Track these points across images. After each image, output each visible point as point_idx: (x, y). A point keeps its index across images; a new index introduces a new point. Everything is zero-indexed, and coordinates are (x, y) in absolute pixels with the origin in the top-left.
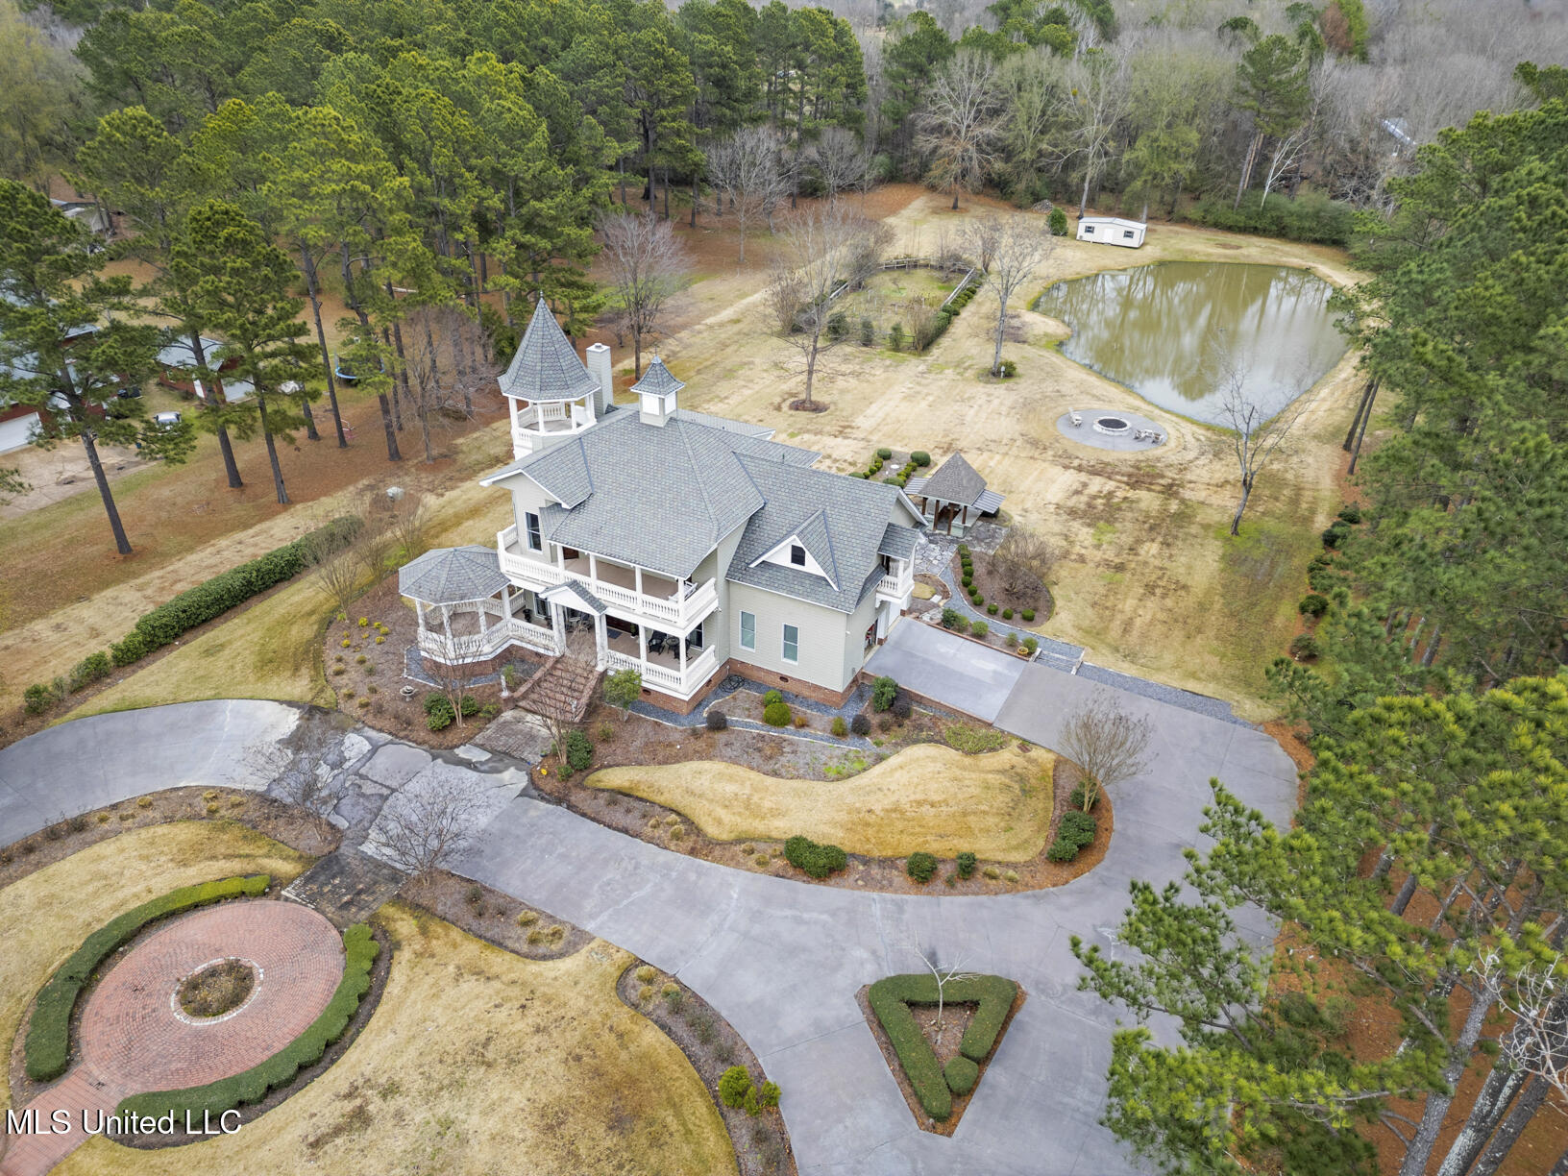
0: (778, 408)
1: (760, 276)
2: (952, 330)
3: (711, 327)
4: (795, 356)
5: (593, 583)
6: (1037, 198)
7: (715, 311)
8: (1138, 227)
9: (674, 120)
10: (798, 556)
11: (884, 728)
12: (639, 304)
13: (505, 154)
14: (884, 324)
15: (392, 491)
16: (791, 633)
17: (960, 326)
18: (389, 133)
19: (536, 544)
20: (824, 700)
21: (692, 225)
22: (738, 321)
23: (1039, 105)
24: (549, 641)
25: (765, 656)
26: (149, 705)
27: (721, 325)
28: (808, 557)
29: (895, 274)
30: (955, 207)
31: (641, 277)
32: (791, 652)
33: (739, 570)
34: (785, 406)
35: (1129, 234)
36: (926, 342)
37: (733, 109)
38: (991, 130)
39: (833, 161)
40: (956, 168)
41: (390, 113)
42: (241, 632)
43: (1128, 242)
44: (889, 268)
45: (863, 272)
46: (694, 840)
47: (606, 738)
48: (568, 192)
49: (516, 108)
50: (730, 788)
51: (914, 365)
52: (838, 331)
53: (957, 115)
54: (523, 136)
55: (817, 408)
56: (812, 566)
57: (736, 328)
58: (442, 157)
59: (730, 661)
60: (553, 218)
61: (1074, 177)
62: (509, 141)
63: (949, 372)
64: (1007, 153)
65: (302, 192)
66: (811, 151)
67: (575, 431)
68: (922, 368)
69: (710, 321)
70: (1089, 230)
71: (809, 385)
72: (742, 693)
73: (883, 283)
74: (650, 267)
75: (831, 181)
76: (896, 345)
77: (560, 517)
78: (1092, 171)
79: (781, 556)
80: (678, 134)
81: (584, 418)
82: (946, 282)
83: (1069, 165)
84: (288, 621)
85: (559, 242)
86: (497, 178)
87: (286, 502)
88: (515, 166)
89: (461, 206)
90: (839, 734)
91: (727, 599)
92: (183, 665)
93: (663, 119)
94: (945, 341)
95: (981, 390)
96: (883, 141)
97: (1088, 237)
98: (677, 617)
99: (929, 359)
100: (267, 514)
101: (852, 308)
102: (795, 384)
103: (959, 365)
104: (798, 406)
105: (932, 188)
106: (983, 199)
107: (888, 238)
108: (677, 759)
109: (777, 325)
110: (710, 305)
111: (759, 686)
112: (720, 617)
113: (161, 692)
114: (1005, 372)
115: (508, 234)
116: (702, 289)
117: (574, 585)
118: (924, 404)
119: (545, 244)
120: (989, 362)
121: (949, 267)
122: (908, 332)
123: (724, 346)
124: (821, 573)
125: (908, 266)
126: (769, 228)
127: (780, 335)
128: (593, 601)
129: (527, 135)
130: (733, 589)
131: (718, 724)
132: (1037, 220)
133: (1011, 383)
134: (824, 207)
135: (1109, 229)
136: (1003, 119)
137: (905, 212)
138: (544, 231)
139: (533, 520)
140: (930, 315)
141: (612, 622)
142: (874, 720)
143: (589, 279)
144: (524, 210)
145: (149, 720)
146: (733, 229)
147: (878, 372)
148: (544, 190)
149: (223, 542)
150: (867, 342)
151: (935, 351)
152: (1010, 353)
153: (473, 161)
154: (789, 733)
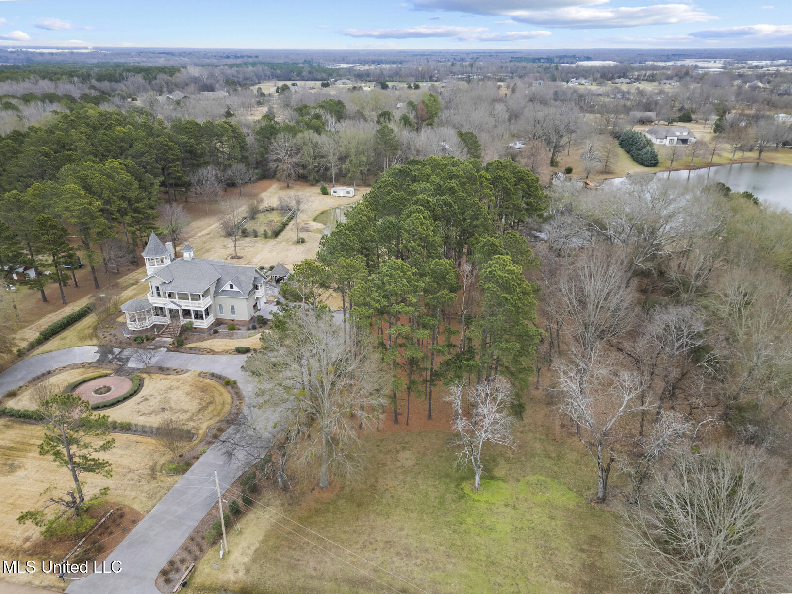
0: (226, 259)
1: (215, 218)
2: (285, 230)
3: (199, 237)
4: (230, 242)
5: (177, 301)
6: (318, 181)
7: (200, 232)
8: (351, 190)
9: (175, 167)
10: (231, 287)
11: (261, 327)
12: (174, 231)
13: (125, 191)
14: (261, 230)
15: (102, 295)
16: (233, 307)
17: (288, 228)
18: (88, 188)
19: (159, 295)
20: (243, 323)
21: (186, 202)
22: (209, 234)
23: (311, 150)
24: (166, 320)
25: (227, 315)
26: (51, 351)
27: (203, 236)
28: (234, 286)
29: (266, 213)
30: (288, 187)
31: (174, 223)
32: (233, 313)
33: (216, 292)
34: (228, 258)
35: (348, 192)
36: (276, 234)
37: (197, 160)
38: (295, 159)
39: (238, 175)
40: (286, 173)
41: (86, 182)
42: (70, 334)
43: (348, 195)
44: (263, 211)
45: (254, 214)
46: (212, 352)
47: (186, 339)
48: (147, 199)
49: (126, 177)
50: (221, 343)
51: (272, 242)
52: (245, 234)
53: (282, 155)
54: (130, 185)
55: (239, 258)
56: (235, 289)
57: (209, 236)
58: (106, 194)
59: (217, 319)
60: (143, 208)
61: (329, 173)
62: (126, 187)
63: (284, 243)
64: (304, 167)
65: (67, 209)
66: (230, 172)
67: (166, 265)
68: (275, 242)
69: (199, 235)
70: (335, 192)
71: (235, 251)
72: (222, 326)
73: (261, 217)
74: (176, 220)
75: (239, 181)
76: (266, 236)
77: (166, 285)
78: (334, 171)
79: (228, 288)
80: (177, 171)
81: (167, 262)
82: (283, 214)
83: (327, 169)
84: (83, 330)
85: (146, 215)
86: (123, 198)
87: (65, 303)
88: (130, 194)
89: (114, 208)
90: (249, 329)
91: (214, 301)
92: (57, 342)
93: (171, 167)
94: (283, 234)
95: (294, 247)
96: (258, 164)
97: (335, 194)
98: (201, 305)
99: (277, 239)
100: (61, 307)
101: (249, 226)
102: (231, 251)
103: (287, 241)
104: (233, 258)
105: (279, 180)
106: (299, 183)
107: (261, 201)
108: (206, 340)
109: (224, 233)
110: (198, 230)
111: (226, 324)
112: (213, 307)
113: (53, 348)
114: (302, 241)
115: (129, 214)
116: (195, 224)
117: (172, 302)
118: (275, 253)
119: (141, 216)
120: (296, 239)
121: (284, 209)
122: (269, 232)
123: (205, 242)
124: (238, 290)
125: (271, 210)
126: (217, 201)
127: (225, 237)
128: (177, 305)
129: (131, 184)
130: (216, 298)
131: (216, 332)
132: (317, 190)
133: (303, 244)
134: (236, 191)
135: (341, 191)
136: (299, 155)
137: (270, 190)
138: (139, 212)
139: (158, 288)
140: (277, 225)
141: (184, 310)
142: (258, 326)
143: (156, 226)
144: (133, 207)
145: (53, 354)
146: (203, 202)
147: (260, 245)
148: (139, 200)
149: (50, 315)
150: (256, 236)
151: (280, 237)
152: (303, 235)
153: (116, 194)
154: (235, 331)
